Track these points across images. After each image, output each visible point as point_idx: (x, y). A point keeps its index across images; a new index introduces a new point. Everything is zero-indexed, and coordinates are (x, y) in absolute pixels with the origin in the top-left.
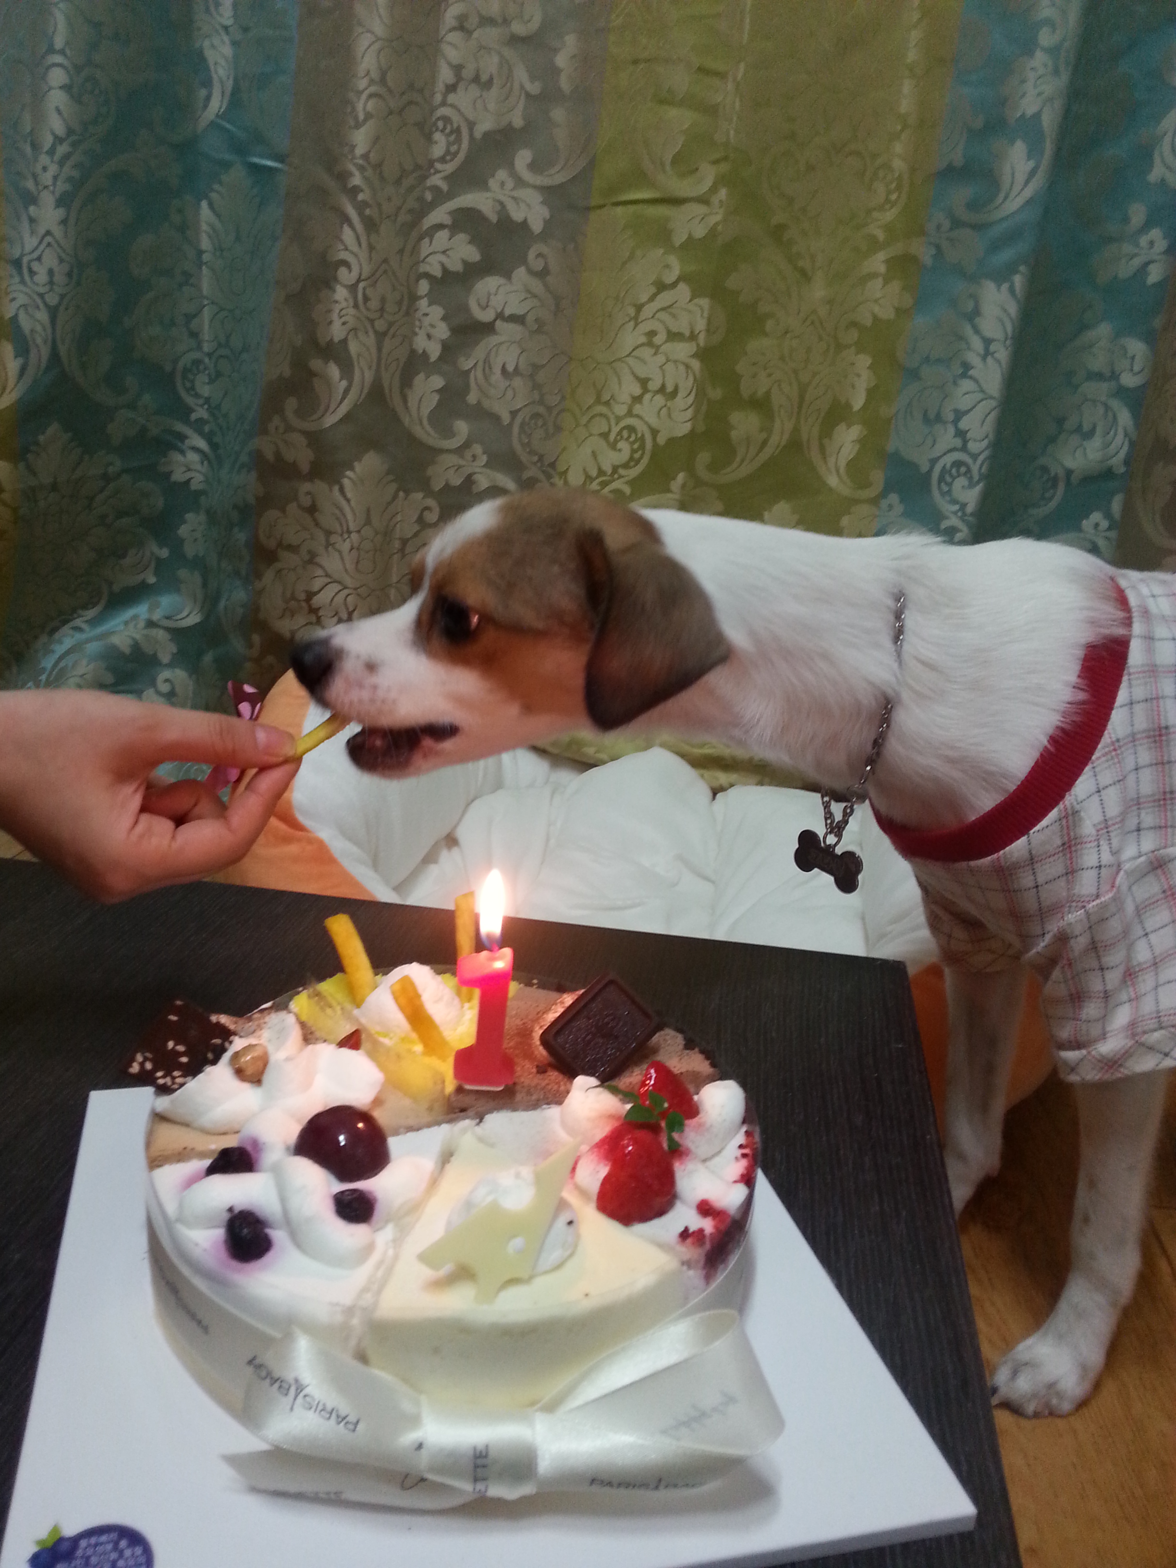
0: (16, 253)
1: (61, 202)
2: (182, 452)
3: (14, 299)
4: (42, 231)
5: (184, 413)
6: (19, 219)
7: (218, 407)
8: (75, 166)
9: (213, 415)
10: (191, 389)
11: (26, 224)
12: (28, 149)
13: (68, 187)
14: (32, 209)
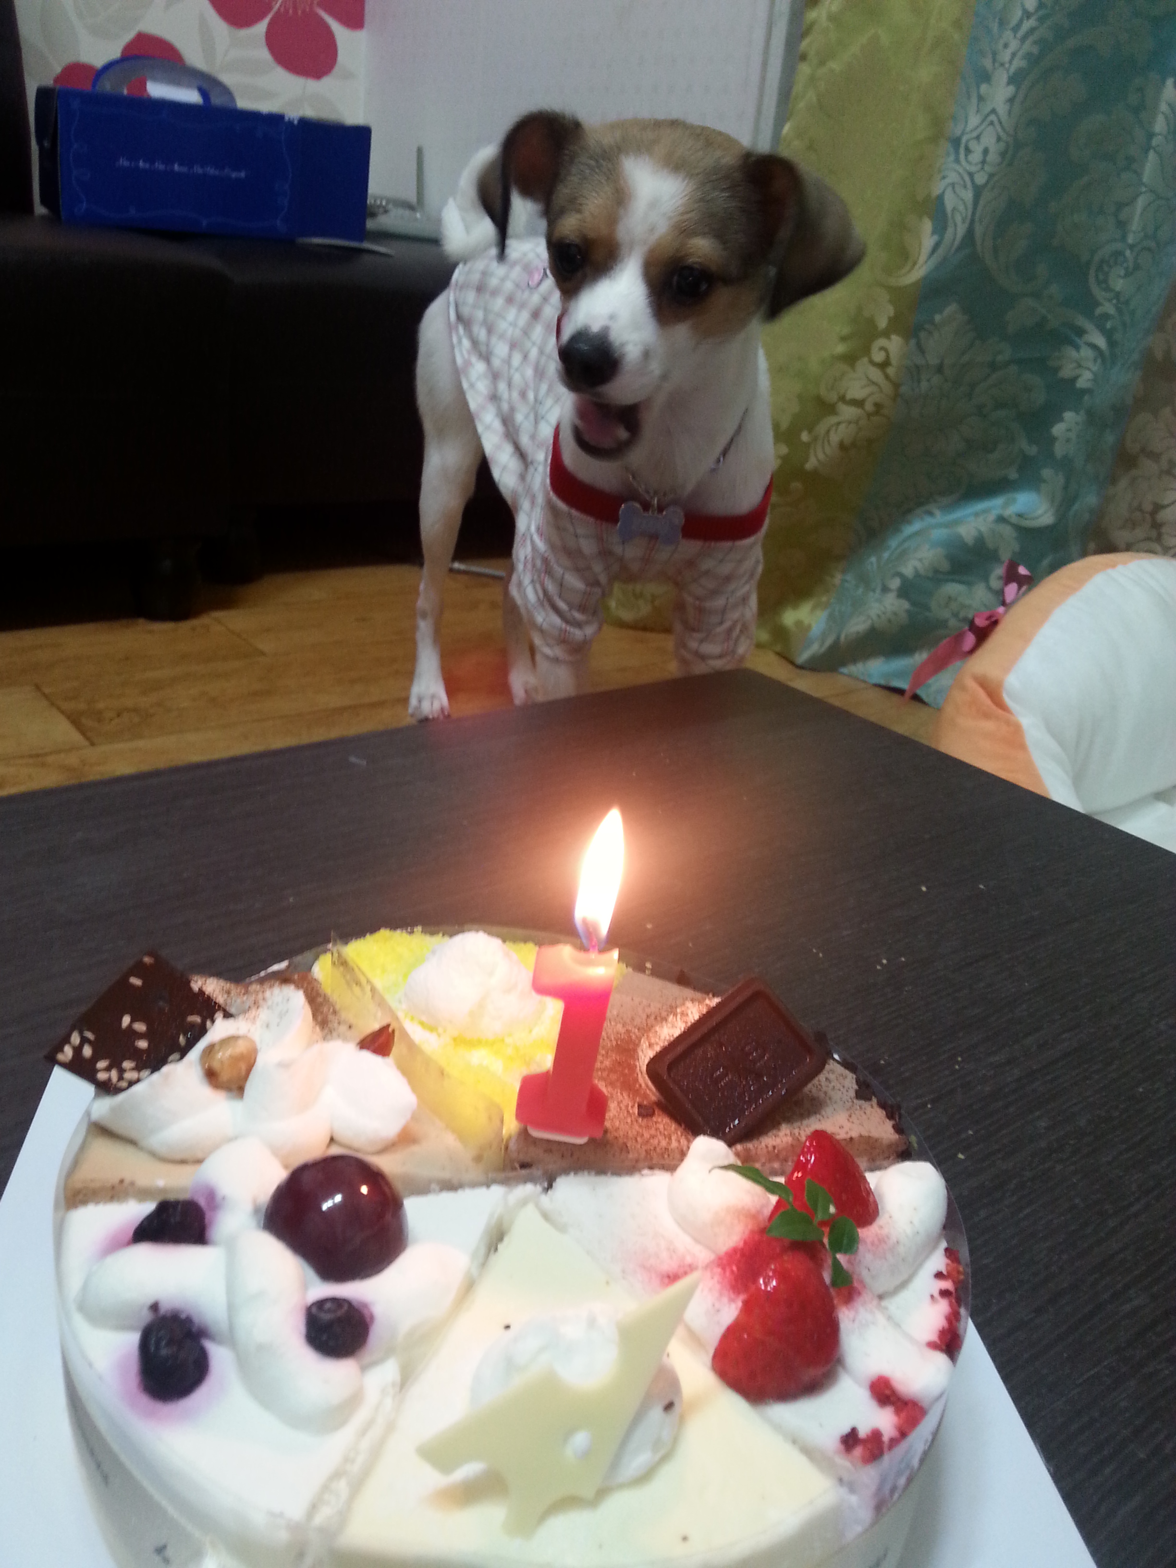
0: (958, 132)
1: (1015, 80)
2: (1077, 348)
3: (944, 178)
4: (988, 109)
5: (1088, 305)
6: (969, 98)
7: (1127, 303)
8: (1035, 43)
9: (1119, 311)
10: (1104, 283)
11: (974, 100)
12: (995, 27)
13: (1023, 64)
14: (984, 88)
